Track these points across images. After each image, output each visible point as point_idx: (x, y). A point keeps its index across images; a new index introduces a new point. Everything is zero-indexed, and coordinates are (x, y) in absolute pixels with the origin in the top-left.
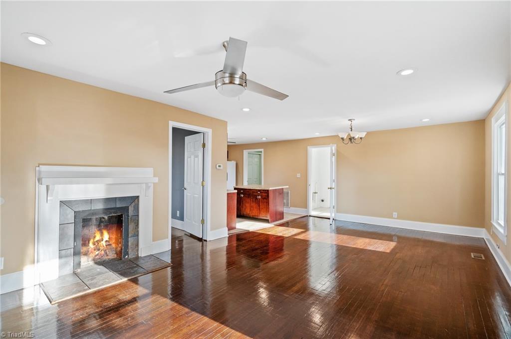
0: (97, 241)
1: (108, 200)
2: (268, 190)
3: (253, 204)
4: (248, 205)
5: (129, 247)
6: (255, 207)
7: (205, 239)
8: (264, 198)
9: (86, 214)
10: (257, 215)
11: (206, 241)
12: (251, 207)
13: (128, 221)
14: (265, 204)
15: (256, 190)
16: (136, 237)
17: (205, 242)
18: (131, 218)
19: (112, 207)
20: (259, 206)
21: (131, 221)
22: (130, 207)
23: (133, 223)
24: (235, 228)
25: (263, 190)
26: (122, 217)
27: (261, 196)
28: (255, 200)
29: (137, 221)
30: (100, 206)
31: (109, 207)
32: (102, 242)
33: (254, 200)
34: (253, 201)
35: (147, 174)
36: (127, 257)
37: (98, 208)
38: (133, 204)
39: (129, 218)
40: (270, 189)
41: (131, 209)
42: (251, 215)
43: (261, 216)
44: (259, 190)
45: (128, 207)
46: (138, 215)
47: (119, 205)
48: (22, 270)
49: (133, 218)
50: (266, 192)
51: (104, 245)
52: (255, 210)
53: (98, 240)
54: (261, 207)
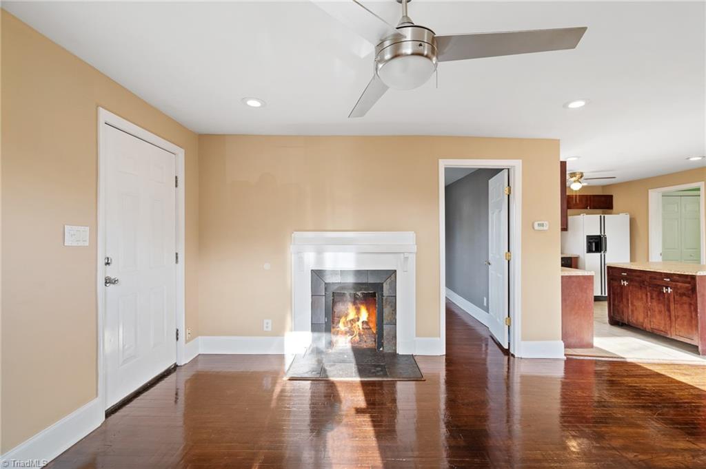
0: (350, 321)
1: (358, 273)
2: (693, 278)
3: (655, 305)
4: (639, 304)
5: (384, 338)
6: (656, 309)
7: (512, 353)
8: (682, 295)
9: (336, 287)
10: (662, 328)
11: (513, 355)
12: (647, 309)
13: (382, 302)
14: (686, 307)
15: (661, 273)
16: (394, 326)
17: (512, 358)
18: (386, 299)
19: (364, 282)
20: (669, 310)
21: (386, 302)
22: (384, 285)
23: (388, 307)
24: (591, 346)
25: (680, 276)
26: (375, 296)
27: (673, 288)
28: (658, 296)
29: (393, 304)
30: (351, 280)
31: (360, 282)
32: (357, 323)
33: (654, 296)
34: (652, 298)
35: (407, 240)
36: (381, 349)
37: (348, 281)
38: (389, 281)
39: (384, 298)
40: (698, 274)
41: (386, 287)
42: (648, 326)
43: (674, 333)
44: (668, 275)
45: (382, 284)
46: (395, 296)
47: (371, 280)
48: (283, 336)
49: (389, 300)
50: (689, 279)
51: (361, 327)
52: (658, 317)
53: (352, 320)
54: (673, 313)
